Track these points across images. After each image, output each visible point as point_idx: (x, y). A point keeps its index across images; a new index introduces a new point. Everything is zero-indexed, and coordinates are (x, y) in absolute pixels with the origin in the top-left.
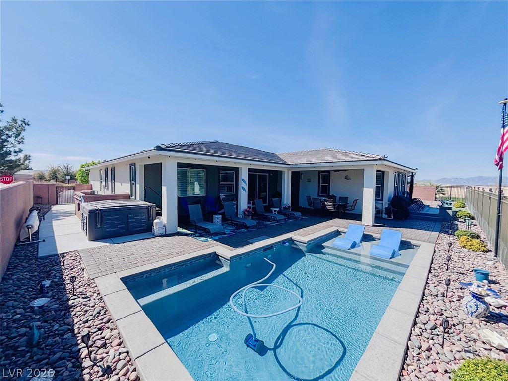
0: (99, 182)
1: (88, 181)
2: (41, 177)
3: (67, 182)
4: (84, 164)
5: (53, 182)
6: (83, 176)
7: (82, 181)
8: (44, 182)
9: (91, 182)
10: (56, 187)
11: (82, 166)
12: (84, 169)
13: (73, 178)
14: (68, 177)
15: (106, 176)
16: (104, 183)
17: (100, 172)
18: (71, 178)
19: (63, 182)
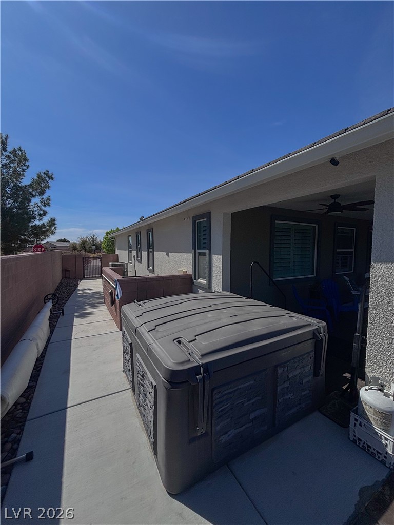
0: (127, 251)
1: (113, 251)
2: (74, 247)
3: (93, 252)
4: (109, 231)
5: (83, 252)
6: (108, 245)
7: (107, 251)
8: (77, 253)
9: (117, 252)
10: (83, 258)
11: (107, 234)
12: (109, 237)
13: (99, 247)
14: (94, 248)
15: (138, 243)
16: (134, 253)
17: (128, 239)
18: (97, 249)
19: (90, 252)
